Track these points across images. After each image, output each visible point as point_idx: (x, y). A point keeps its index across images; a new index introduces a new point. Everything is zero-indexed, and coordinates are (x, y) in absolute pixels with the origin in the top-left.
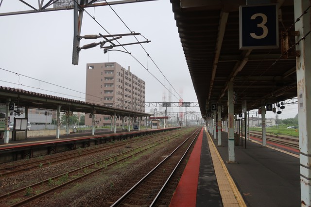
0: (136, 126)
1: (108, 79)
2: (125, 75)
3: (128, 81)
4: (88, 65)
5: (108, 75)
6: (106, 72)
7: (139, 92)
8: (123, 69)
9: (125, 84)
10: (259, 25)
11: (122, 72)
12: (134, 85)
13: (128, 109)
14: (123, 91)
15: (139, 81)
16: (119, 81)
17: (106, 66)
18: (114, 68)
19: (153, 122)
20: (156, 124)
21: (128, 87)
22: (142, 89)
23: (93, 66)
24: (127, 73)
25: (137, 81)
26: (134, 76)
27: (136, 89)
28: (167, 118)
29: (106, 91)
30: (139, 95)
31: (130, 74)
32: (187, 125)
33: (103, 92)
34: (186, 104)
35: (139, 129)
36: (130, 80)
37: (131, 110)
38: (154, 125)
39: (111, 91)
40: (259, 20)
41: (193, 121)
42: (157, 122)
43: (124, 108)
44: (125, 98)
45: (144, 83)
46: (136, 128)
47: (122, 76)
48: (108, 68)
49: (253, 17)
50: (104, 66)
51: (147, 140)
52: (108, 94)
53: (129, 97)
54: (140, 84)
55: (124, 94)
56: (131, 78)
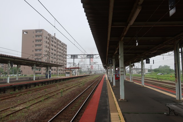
1: (38, 41)
2: (51, 39)
3: (53, 44)
4: (23, 31)
5: (38, 38)
6: (36, 36)
7: (62, 52)
8: (49, 35)
9: (51, 46)
11: (48, 37)
12: (59, 46)
13: (53, 63)
14: (50, 50)
15: (62, 44)
16: (46, 38)
17: (36, 32)
18: (42, 33)
19: (66, 71)
20: (69, 73)
21: (53, 48)
22: (65, 50)
23: (27, 31)
24: (53, 38)
25: (61, 44)
27: (60, 49)
28: (79, 68)
29: (36, 50)
30: (62, 54)
31: (56, 39)
32: (95, 73)
33: (34, 51)
34: (90, 56)
36: (55, 43)
37: (56, 63)
38: (67, 74)
39: (40, 50)
41: (98, 71)
43: (51, 62)
45: (66, 46)
47: (48, 39)
48: (38, 33)
50: (35, 32)
52: (38, 52)
53: (55, 54)
54: (63, 46)
55: (51, 52)
56: (56, 41)
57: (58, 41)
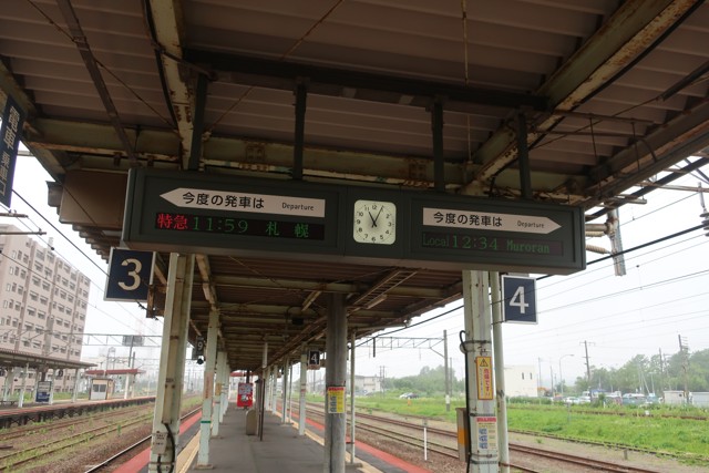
0: (44, 394)
2: (36, 258)
3: (41, 275)
7: (70, 305)
9: (32, 283)
10: (130, 274)
11: (27, 251)
12: (59, 285)
14: (24, 300)
15: (73, 277)
16: (16, 273)
19: (95, 382)
20: (103, 389)
21: (39, 290)
22: (81, 297)
24: (41, 256)
25: (68, 277)
26: (60, 264)
27: (63, 296)
28: (134, 372)
30: (68, 312)
31: (52, 258)
35: (51, 401)
36: (48, 273)
38: (96, 390)
40: (132, 267)
42: (105, 383)
44: (28, 318)
45: (88, 283)
46: (43, 398)
47: (25, 260)
49: (125, 263)
51: (63, 430)
53: (40, 315)
54: (76, 283)
55: (27, 308)
56: (52, 267)
57: (60, 266)
